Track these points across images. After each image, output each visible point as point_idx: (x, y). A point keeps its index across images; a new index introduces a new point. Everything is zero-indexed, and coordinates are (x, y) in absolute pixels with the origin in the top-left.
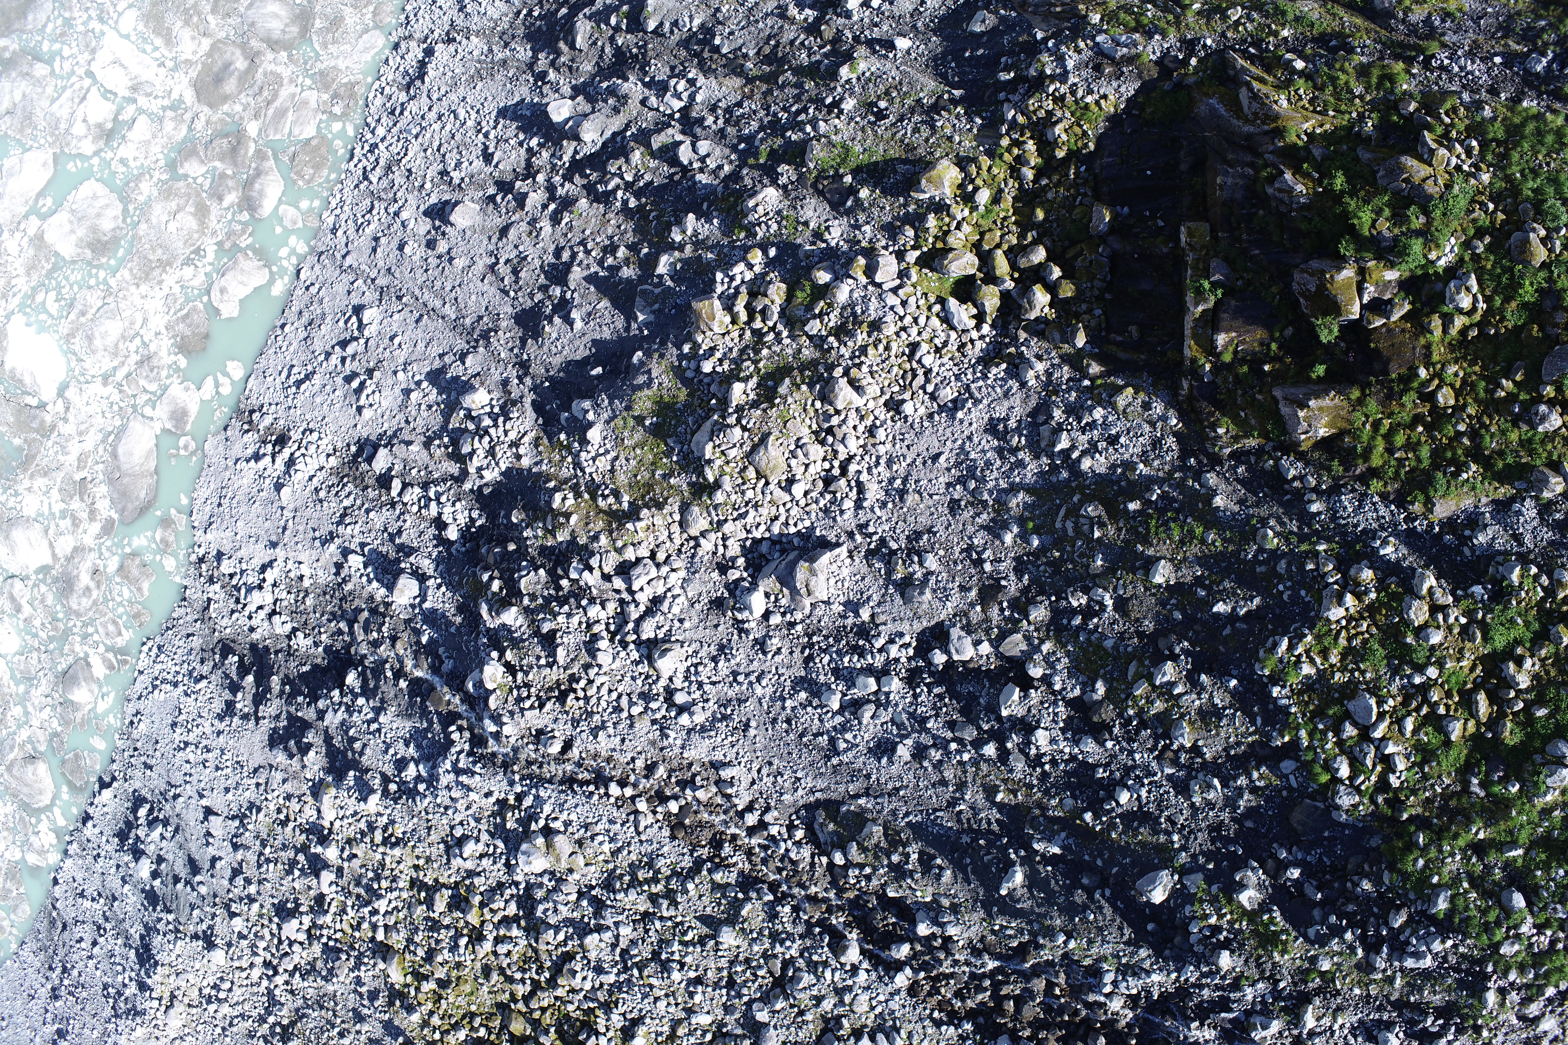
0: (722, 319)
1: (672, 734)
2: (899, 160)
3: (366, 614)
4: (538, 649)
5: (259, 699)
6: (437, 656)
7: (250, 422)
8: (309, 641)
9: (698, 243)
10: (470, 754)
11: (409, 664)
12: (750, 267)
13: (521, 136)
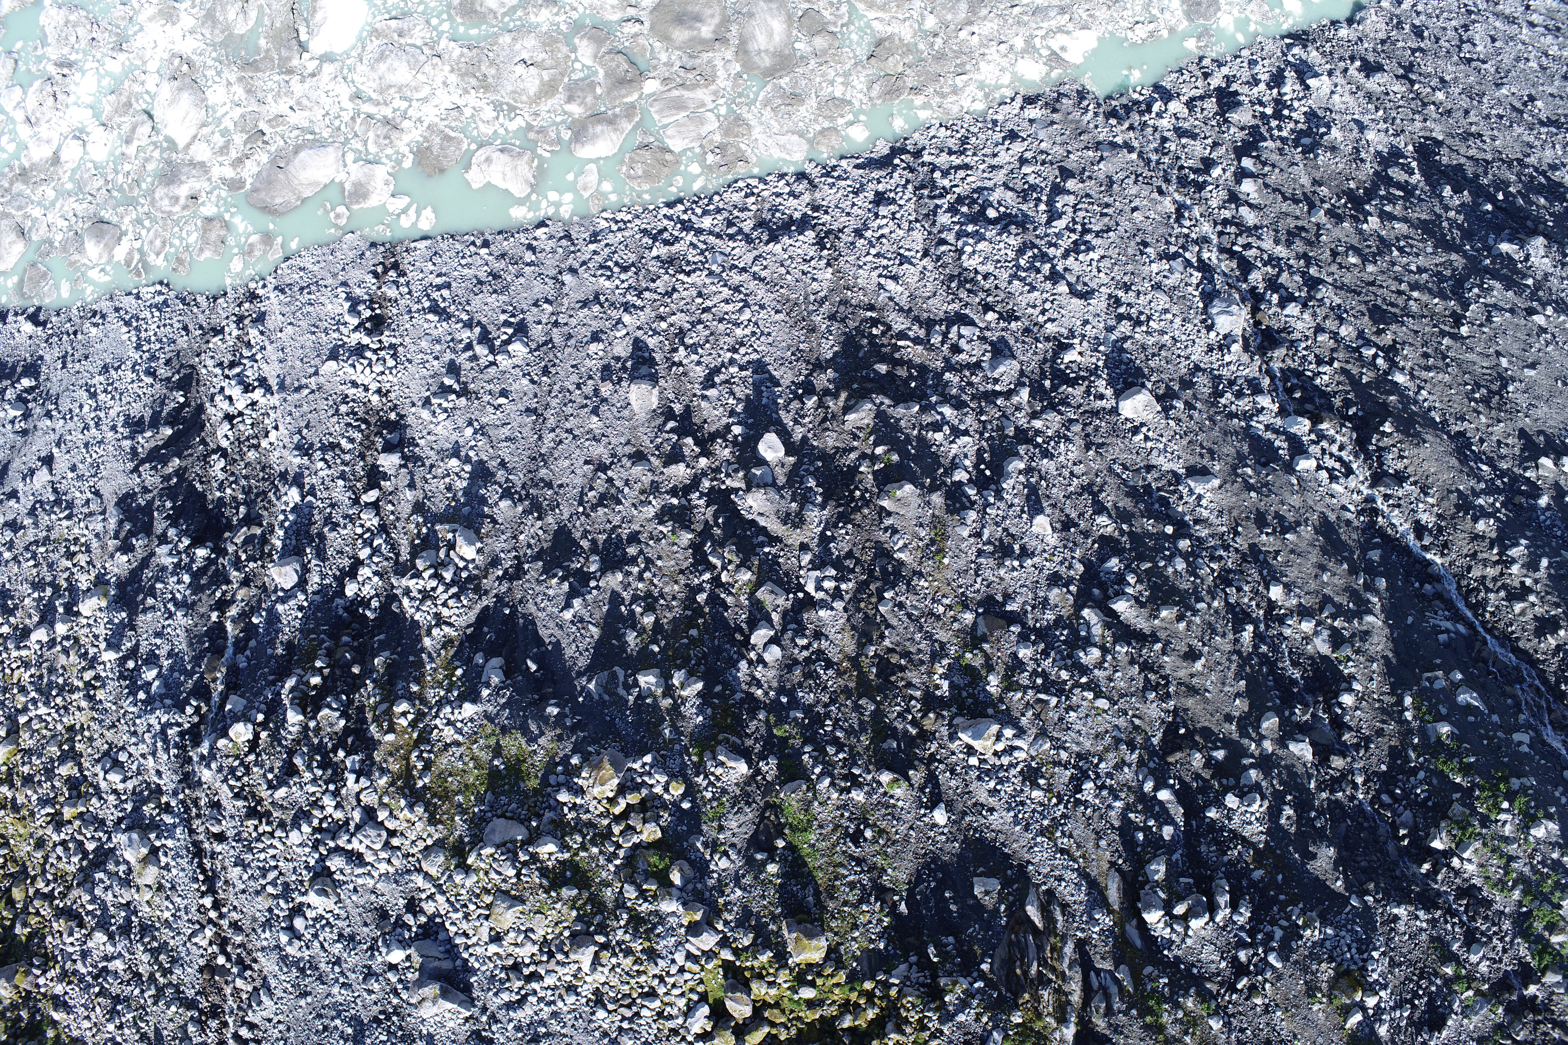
0: (609, 788)
1: (268, 934)
2: (817, 886)
3: (258, 531)
4: (278, 764)
5: (156, 457)
6: (247, 639)
7: (385, 272)
8: (221, 476)
9: (675, 709)
10: (181, 734)
11: (233, 611)
12: (666, 790)
13: (739, 408)
